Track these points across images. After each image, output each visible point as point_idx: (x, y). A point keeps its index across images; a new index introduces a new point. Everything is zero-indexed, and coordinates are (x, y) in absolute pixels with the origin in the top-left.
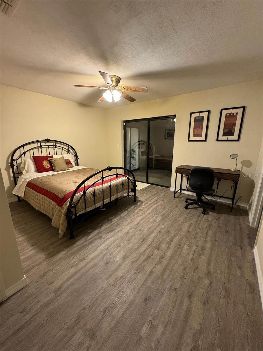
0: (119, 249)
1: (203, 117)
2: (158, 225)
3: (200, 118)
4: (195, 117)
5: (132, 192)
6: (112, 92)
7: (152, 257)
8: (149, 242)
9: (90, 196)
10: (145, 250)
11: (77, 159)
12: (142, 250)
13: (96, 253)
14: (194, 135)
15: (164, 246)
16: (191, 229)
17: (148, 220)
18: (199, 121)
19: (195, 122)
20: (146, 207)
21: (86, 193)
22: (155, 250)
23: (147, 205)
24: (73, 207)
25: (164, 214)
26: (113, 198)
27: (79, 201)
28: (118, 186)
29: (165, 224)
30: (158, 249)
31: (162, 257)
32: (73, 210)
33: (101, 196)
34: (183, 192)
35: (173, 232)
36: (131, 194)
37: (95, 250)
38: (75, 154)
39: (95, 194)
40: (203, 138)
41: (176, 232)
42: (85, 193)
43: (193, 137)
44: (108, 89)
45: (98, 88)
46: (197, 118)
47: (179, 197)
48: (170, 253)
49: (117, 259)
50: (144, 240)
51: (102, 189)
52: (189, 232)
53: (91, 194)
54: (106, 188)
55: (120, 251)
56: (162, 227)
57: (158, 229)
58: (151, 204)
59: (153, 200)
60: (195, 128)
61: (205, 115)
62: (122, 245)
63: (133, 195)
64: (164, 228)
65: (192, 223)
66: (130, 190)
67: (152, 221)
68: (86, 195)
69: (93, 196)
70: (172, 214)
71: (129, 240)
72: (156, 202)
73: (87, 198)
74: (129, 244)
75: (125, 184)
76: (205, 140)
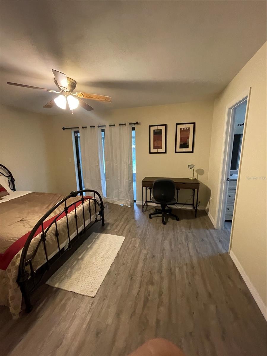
0: (106, 301)
1: (161, 130)
2: (140, 252)
3: (159, 131)
4: (154, 130)
5: (100, 216)
6: (66, 98)
7: (149, 298)
8: (138, 278)
9: (51, 237)
10: (139, 291)
11: (12, 181)
12: (135, 292)
13: (76, 322)
14: (155, 148)
15: (156, 278)
16: (173, 247)
17: (127, 247)
18: (158, 134)
19: (154, 134)
20: (119, 231)
21: (46, 235)
22: (150, 287)
23: (119, 228)
24: (26, 264)
25: (141, 235)
26: (80, 229)
27: (35, 252)
28: (85, 212)
29: (147, 247)
30: (152, 284)
31: (160, 294)
32: (28, 268)
33: (67, 231)
34: (149, 204)
35: (158, 256)
36: (99, 217)
37: (74, 317)
38: (7, 174)
39: (58, 233)
40: (163, 150)
41: (161, 255)
42: (43, 237)
43: (154, 149)
44: (61, 94)
45: (46, 90)
46: (156, 131)
47: (147, 210)
48: (165, 285)
49: (110, 321)
50: (132, 277)
51: (67, 222)
52: (172, 250)
53: (52, 234)
54: (71, 220)
55: (109, 307)
56: (144, 252)
57: (142, 257)
58: (122, 225)
59: (123, 219)
60: (154, 141)
61: (163, 128)
62: (109, 295)
63: (101, 219)
64: (147, 254)
65: (171, 239)
66: (98, 213)
67: (132, 247)
68: (46, 239)
69: (55, 236)
70: (149, 232)
71: (115, 283)
72: (127, 221)
73: (48, 242)
74: (117, 288)
75: (92, 208)
76: (165, 152)
